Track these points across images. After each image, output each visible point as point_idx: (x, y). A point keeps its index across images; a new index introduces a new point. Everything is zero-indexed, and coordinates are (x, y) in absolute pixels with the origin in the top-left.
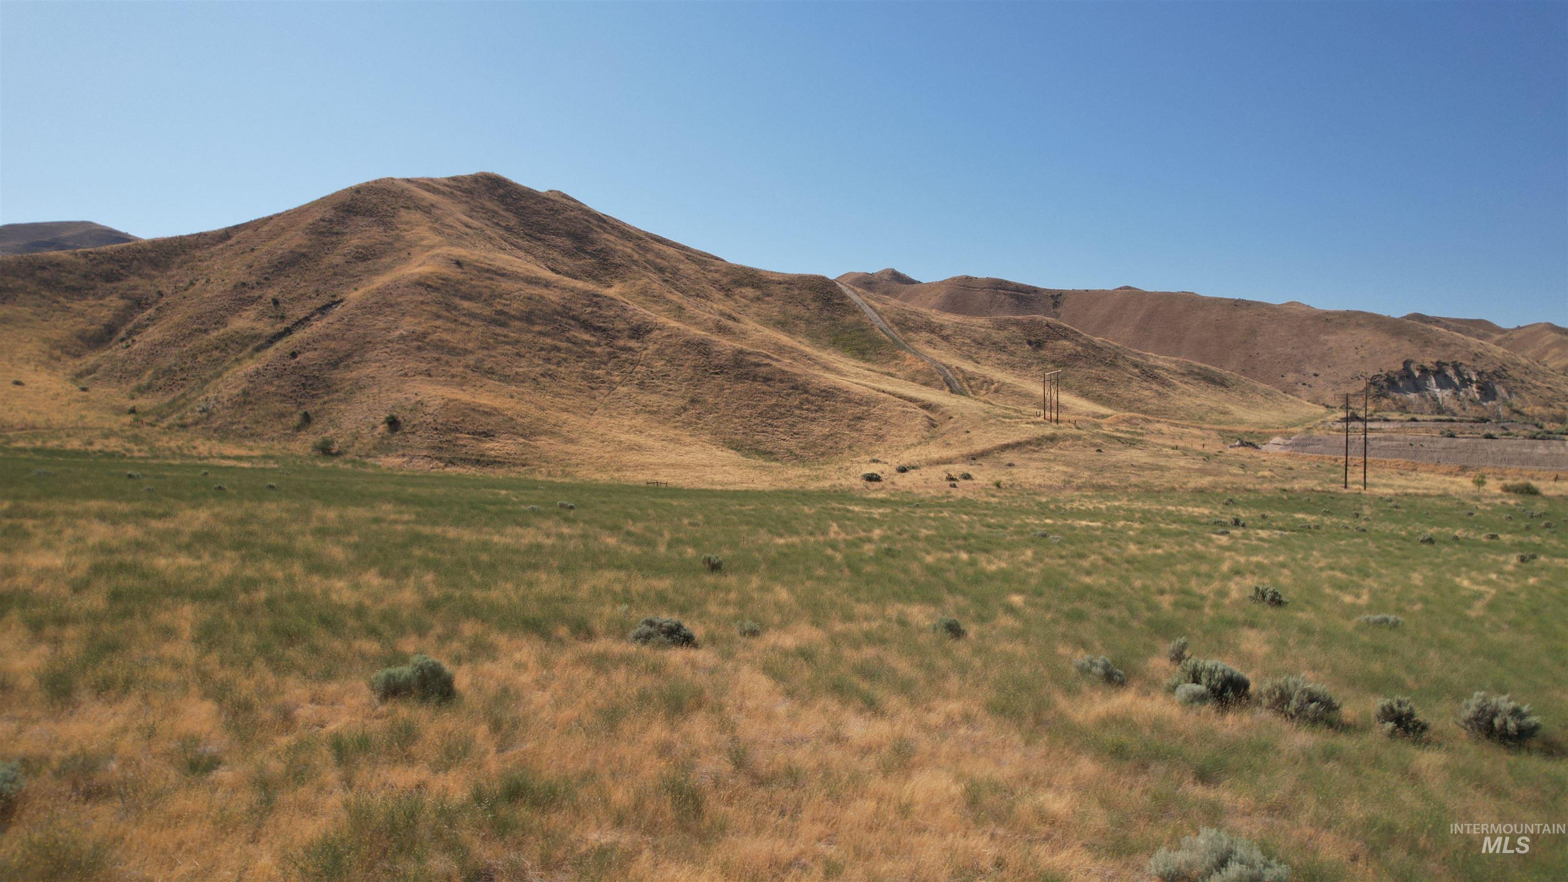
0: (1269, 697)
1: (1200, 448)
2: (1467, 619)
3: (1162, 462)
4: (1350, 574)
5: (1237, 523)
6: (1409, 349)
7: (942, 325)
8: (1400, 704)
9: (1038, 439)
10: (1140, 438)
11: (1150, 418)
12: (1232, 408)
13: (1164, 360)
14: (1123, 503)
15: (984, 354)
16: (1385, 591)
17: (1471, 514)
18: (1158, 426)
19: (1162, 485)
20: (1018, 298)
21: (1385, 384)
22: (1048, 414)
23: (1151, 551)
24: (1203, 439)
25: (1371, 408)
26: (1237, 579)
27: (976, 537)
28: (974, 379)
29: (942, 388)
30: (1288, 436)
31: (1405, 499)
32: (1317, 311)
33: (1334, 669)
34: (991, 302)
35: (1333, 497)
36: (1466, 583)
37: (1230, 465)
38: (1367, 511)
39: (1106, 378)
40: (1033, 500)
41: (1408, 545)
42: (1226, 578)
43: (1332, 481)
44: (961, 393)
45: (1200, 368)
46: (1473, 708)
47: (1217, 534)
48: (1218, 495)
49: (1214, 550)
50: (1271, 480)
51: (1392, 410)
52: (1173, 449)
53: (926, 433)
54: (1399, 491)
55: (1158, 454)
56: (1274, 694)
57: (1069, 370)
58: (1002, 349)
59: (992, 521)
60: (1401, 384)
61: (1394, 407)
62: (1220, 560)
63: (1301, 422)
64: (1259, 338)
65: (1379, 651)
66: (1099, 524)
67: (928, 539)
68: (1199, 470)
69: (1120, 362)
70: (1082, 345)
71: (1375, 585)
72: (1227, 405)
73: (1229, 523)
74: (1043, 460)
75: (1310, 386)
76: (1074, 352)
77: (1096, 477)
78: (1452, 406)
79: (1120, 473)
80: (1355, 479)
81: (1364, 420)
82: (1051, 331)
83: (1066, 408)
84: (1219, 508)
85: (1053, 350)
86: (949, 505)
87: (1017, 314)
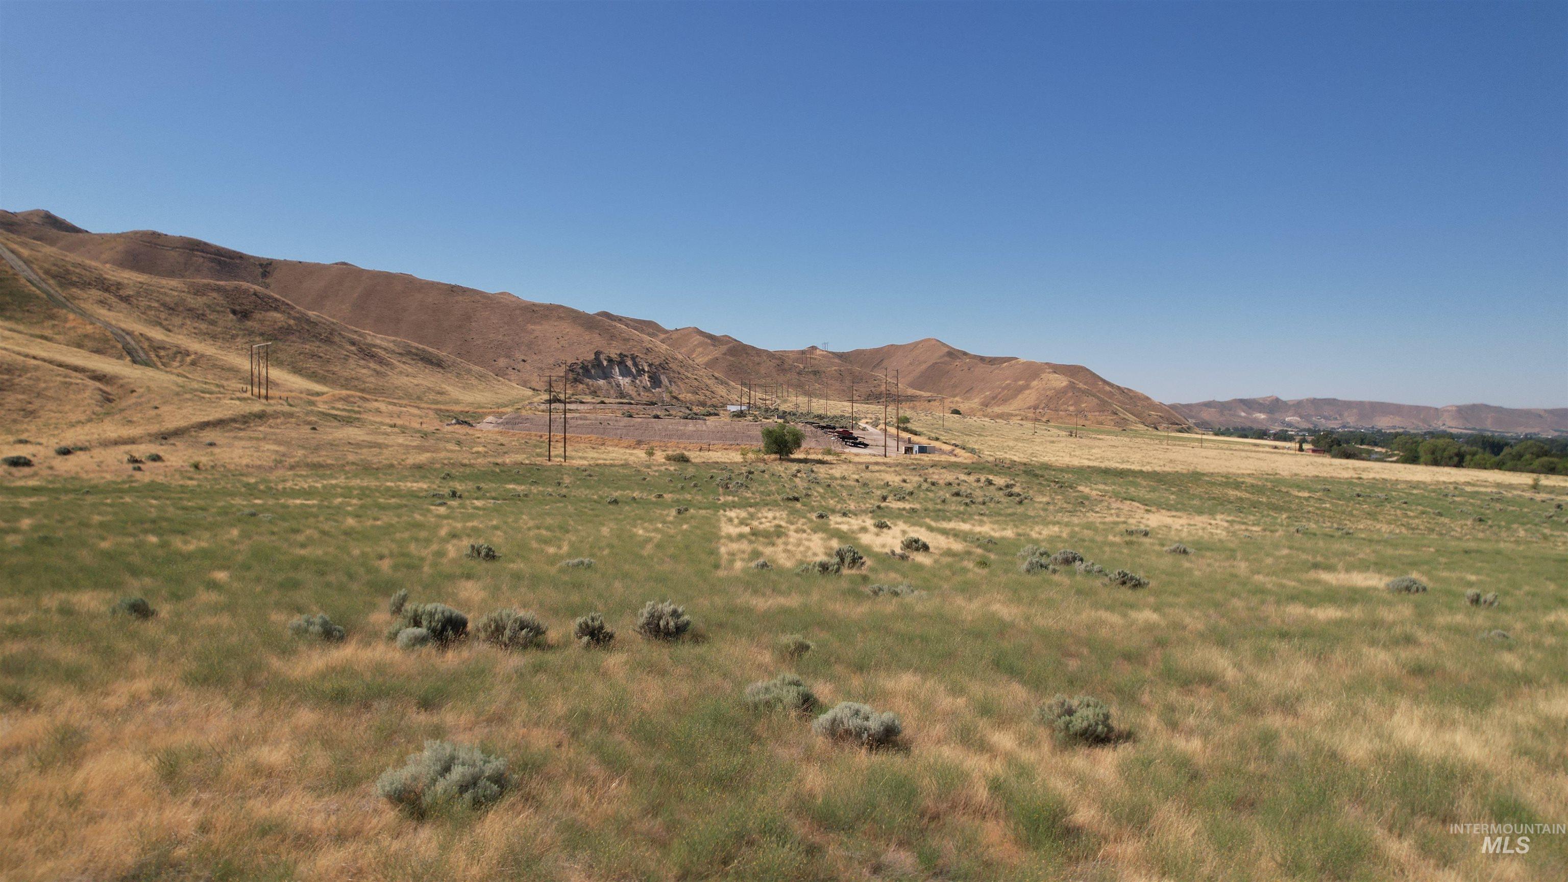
0: (486, 631)
1: (418, 426)
2: (642, 557)
3: (381, 439)
4: (554, 531)
5: (454, 494)
6: (598, 341)
7: (119, 284)
8: (593, 619)
9: (244, 416)
10: (358, 416)
11: (368, 396)
12: (449, 389)
13: (382, 339)
14: (341, 480)
15: (177, 321)
16: (582, 542)
17: (645, 479)
18: (376, 404)
19: (380, 462)
20: (219, 263)
21: (581, 371)
22: (256, 390)
23: (370, 523)
24: (421, 418)
25: (569, 392)
26: (455, 541)
27: (166, 520)
28: (164, 348)
29: (120, 357)
30: (500, 415)
31: (597, 469)
32: (525, 302)
33: (541, 605)
34: (186, 264)
35: (539, 468)
36: (641, 532)
37: (447, 442)
38: (567, 480)
39: (322, 355)
40: (239, 481)
41: (599, 506)
42: (445, 541)
43: (538, 455)
44: (147, 364)
45: (417, 349)
46: (646, 615)
47: (435, 505)
48: (435, 470)
49: (433, 520)
50: (485, 454)
51: (586, 394)
52: (391, 426)
53: (98, 409)
54: (591, 462)
55: (375, 432)
56: (490, 627)
57: (280, 344)
58: (201, 317)
59: (190, 504)
60: (593, 371)
61: (587, 391)
62: (438, 526)
63: (512, 403)
64: (473, 324)
65: (577, 586)
66: (315, 502)
67: (102, 525)
68: (415, 447)
69: (337, 339)
70: (295, 318)
71: (574, 539)
72: (444, 386)
73: (446, 495)
74: (251, 438)
75: (519, 371)
76: (286, 326)
77: (311, 456)
78: (630, 392)
79: (337, 451)
80: (557, 453)
81: (565, 403)
82: (259, 301)
83: (276, 385)
84: (437, 482)
85: (262, 322)
86: (131, 490)
87: (221, 280)
